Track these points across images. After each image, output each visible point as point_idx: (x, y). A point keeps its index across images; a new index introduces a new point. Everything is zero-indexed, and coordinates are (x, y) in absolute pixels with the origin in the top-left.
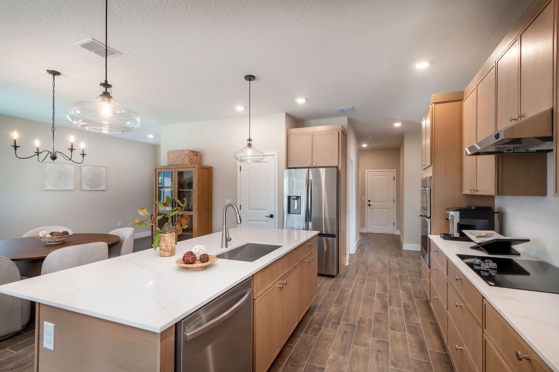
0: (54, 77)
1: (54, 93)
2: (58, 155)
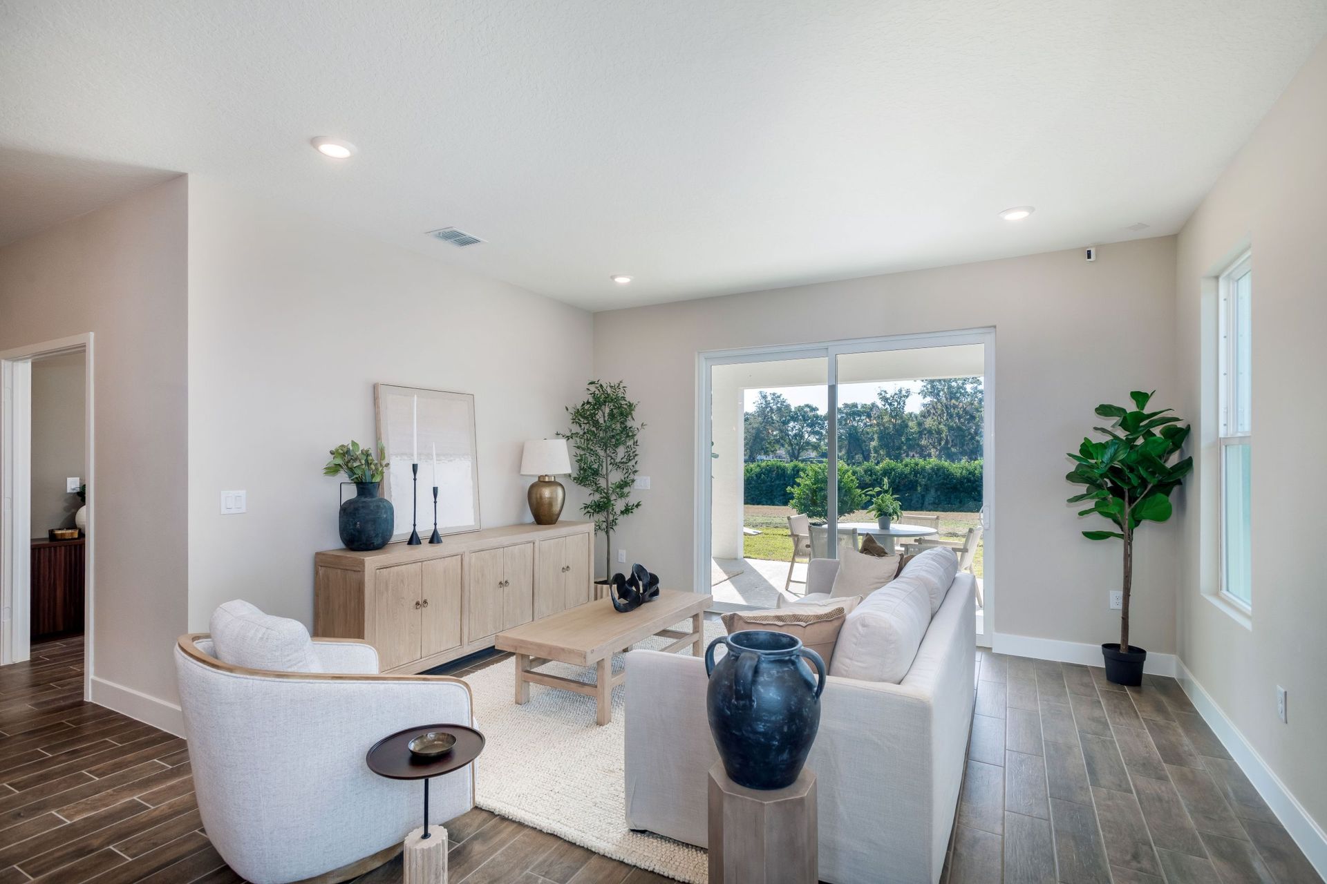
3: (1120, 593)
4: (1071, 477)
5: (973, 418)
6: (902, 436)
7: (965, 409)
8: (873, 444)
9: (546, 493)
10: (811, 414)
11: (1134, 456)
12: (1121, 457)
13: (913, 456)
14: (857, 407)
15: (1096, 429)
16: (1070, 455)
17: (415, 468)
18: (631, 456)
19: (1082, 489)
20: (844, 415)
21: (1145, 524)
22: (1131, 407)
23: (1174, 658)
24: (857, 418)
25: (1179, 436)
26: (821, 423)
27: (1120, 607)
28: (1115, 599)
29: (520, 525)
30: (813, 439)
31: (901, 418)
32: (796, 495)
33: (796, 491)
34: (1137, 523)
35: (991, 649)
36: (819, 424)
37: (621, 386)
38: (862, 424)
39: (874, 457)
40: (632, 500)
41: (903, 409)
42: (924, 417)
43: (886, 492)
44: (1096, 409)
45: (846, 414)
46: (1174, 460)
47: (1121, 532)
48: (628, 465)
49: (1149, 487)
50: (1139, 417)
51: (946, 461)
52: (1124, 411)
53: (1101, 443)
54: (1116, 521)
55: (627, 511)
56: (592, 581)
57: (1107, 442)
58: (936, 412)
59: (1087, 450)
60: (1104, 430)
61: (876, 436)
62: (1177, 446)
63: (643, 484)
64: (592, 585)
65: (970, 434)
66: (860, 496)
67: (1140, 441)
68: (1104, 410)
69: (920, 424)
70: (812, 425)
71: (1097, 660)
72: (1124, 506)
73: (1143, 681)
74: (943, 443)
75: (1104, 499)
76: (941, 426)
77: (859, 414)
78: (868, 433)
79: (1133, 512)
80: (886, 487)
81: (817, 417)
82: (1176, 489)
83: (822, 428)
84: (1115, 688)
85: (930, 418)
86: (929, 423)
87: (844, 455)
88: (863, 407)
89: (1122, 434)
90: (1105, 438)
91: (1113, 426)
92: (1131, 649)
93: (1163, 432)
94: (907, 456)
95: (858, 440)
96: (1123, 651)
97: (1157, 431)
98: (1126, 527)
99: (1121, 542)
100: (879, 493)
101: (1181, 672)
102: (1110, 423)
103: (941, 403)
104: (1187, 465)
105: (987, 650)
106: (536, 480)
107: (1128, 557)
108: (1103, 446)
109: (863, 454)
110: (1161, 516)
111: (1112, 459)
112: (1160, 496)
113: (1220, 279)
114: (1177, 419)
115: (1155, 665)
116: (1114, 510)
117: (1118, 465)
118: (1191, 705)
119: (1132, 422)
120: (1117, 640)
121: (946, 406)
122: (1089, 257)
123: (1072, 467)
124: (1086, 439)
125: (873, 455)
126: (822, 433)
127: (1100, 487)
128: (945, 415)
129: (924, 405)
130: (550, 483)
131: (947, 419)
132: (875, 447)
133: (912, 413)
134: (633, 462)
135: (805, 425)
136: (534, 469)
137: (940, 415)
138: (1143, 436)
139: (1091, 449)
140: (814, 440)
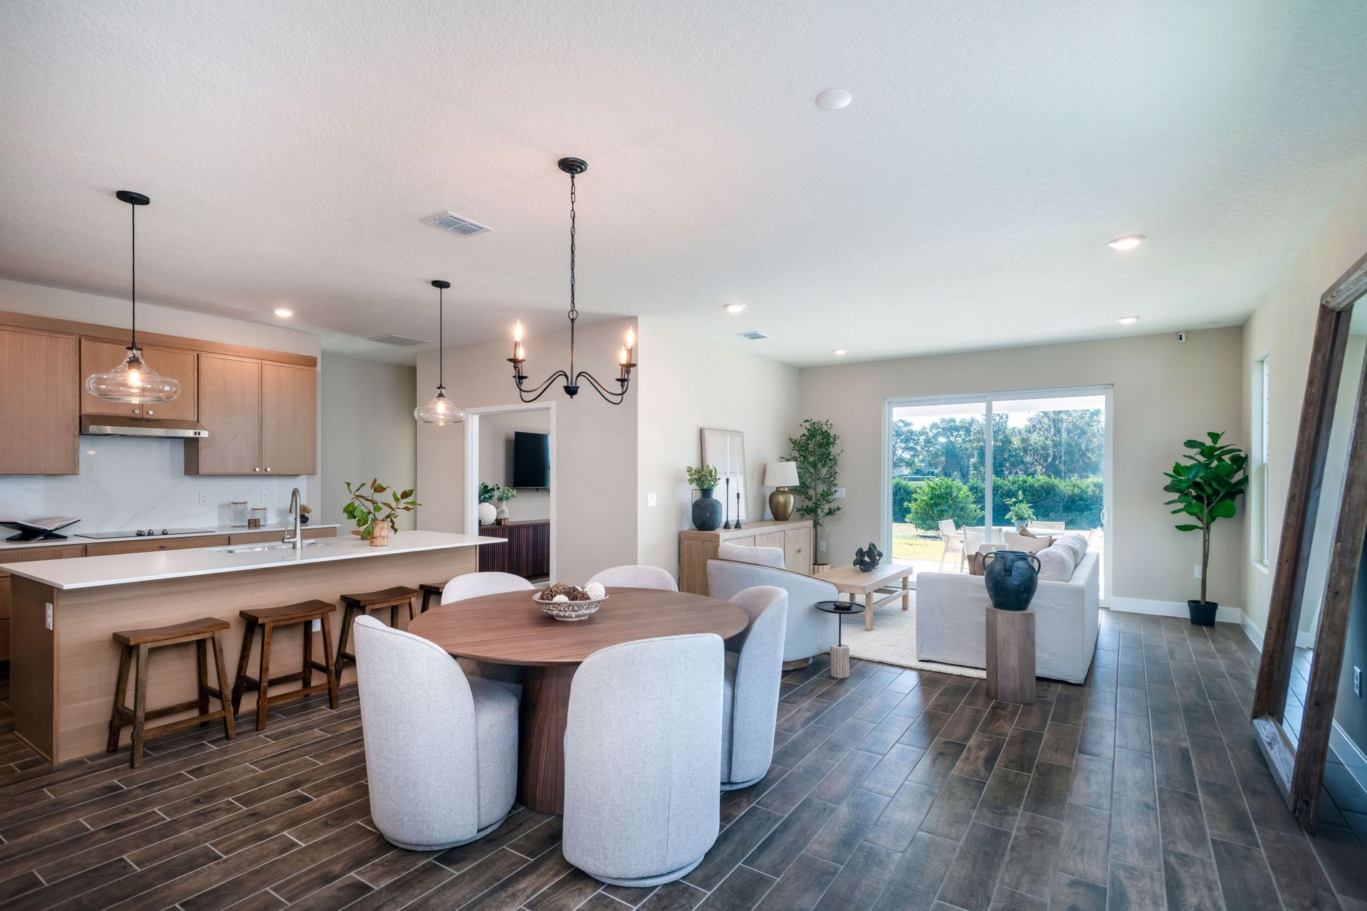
0: (573, 177)
1: (573, 227)
2: (582, 382)
3: (1201, 568)
4: (1167, 489)
5: (1084, 433)
6: (1004, 452)
7: (1074, 424)
8: (973, 460)
9: (781, 498)
10: (905, 429)
11: (1209, 475)
12: (1202, 475)
13: (1017, 473)
14: (955, 422)
15: (1185, 456)
16: (1165, 474)
17: (727, 480)
18: (833, 474)
19: (1176, 496)
20: (940, 430)
21: (1218, 519)
22: (1208, 442)
23: (1238, 611)
24: (955, 434)
25: (1241, 461)
26: (916, 438)
27: (1201, 577)
28: (1198, 573)
29: (762, 520)
30: (907, 455)
31: (1004, 433)
32: (913, 510)
33: (913, 506)
34: (1213, 519)
35: (1109, 608)
36: (914, 440)
37: (829, 423)
38: (960, 440)
39: (974, 474)
40: (833, 506)
41: (1005, 423)
42: (1029, 432)
43: (1021, 502)
44: (1185, 443)
45: (943, 429)
46: (1239, 476)
47: (1202, 526)
48: (830, 481)
49: (1221, 495)
50: (1212, 450)
51: (1056, 479)
52: (1204, 444)
53: (1187, 466)
54: (1199, 518)
55: (830, 513)
56: (812, 564)
57: (1191, 466)
58: (1043, 427)
59: (1178, 470)
60: (1190, 457)
61: (976, 453)
62: (1239, 468)
63: (841, 493)
64: (812, 566)
65: (1080, 449)
66: (976, 510)
67: (1215, 463)
68: (1190, 444)
69: (1024, 440)
70: (907, 441)
71: (1185, 612)
72: (1203, 509)
73: (1215, 624)
74: (1050, 460)
75: (1190, 503)
76: (1048, 442)
77: (957, 429)
78: (967, 449)
79: (1210, 512)
80: (1021, 498)
81: (912, 433)
82: (1239, 497)
83: (917, 443)
84: (1196, 627)
85: (1035, 433)
86: (1034, 438)
87: (940, 472)
88: (961, 422)
89: (1202, 459)
90: (1189, 463)
91: (1195, 455)
92: (1207, 603)
93: (1231, 459)
94: (1010, 473)
95: (956, 457)
96: (1202, 603)
97: (1226, 458)
98: (1205, 521)
99: (1201, 532)
100: (1015, 503)
101: (1243, 619)
102: (1194, 452)
103: (1048, 417)
104: (1246, 480)
105: (1107, 609)
106: (775, 490)
107: (1206, 542)
108: (1188, 468)
109: (961, 471)
110: (1229, 514)
111: (1195, 477)
112: (1228, 501)
113: (1265, 363)
114: (1240, 451)
115: (1223, 615)
116: (1196, 510)
117: (1198, 479)
118: (1246, 634)
119: (1209, 453)
120: (1198, 598)
121: (1054, 420)
122: (1181, 339)
123: (1168, 481)
124: (1177, 463)
125: (972, 472)
126: (916, 449)
127: (1187, 495)
128: (1053, 430)
129: (1030, 420)
130: (784, 492)
131: (1055, 435)
132: (974, 465)
133: (1015, 428)
134: (832, 479)
135: (899, 440)
136: (773, 482)
137: (1047, 430)
138: (1217, 460)
139: (1179, 470)
140: (909, 457)
